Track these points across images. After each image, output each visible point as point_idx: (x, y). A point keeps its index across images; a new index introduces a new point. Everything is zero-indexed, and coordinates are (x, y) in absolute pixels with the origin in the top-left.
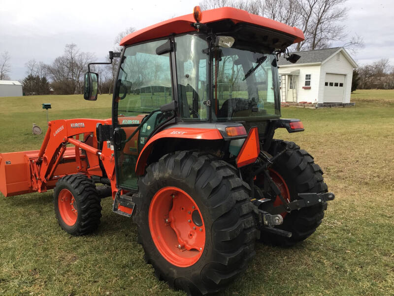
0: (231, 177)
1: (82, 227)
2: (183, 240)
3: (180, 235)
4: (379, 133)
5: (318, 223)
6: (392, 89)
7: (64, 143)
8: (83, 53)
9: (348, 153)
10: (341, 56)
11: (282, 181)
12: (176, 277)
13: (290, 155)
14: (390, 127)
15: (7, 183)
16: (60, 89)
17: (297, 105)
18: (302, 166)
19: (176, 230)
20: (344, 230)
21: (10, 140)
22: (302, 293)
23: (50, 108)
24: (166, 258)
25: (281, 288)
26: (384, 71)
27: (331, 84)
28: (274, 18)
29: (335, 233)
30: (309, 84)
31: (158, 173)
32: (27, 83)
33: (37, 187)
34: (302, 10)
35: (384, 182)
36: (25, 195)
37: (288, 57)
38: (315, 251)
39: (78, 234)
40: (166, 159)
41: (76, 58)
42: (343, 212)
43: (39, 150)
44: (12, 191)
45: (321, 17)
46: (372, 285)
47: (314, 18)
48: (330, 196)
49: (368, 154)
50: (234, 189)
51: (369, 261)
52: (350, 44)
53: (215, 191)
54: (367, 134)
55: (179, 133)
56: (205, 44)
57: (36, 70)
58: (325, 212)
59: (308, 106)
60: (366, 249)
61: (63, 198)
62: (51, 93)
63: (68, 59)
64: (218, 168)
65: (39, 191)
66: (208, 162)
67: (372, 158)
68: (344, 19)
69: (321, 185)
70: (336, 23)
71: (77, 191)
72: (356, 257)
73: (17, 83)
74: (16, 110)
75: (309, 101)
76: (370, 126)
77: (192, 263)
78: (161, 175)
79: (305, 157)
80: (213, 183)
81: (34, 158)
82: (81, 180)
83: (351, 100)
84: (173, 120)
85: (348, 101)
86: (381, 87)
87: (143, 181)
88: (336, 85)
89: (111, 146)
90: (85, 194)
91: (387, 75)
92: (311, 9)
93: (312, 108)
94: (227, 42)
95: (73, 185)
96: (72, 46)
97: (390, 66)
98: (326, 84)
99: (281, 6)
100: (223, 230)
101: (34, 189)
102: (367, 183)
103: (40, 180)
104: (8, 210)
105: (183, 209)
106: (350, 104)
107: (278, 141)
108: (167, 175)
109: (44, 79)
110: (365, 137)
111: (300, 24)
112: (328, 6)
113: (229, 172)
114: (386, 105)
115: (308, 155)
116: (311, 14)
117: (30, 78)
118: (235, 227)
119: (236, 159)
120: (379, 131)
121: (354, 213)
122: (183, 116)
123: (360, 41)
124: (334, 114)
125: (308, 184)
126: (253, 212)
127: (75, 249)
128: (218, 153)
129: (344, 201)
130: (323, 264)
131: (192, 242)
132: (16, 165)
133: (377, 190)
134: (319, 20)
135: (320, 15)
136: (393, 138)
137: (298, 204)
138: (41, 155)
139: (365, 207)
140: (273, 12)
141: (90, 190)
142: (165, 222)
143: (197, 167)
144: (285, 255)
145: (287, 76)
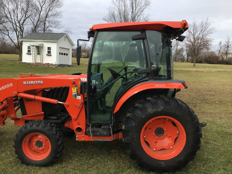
10: (66, 38)
17: (44, 65)
19: (148, 142)
27: (62, 54)
30: (50, 53)
31: (152, 109)
59: (51, 66)
75: (51, 63)
83: (72, 63)
84: (147, 78)
85: (70, 64)
88: (65, 54)
89: (77, 96)
92: (42, 8)
93: (54, 67)
105: (150, 129)
106: (72, 65)
112: (51, 8)
116: (41, 11)
134: (46, 15)
135: (47, 12)
145: (35, 47)
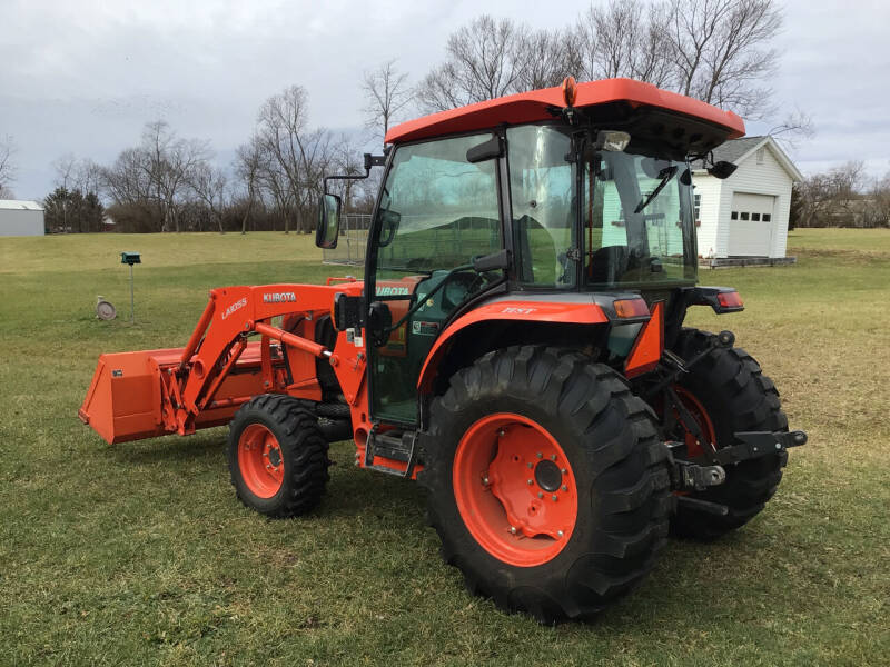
0: (624, 393)
1: (293, 499)
2: (517, 517)
3: (512, 510)
4: (856, 322)
5: (771, 491)
6: (871, 227)
7: (245, 333)
8: (184, 141)
9: (794, 364)
10: (766, 155)
11: (697, 407)
12: (512, 587)
13: (716, 356)
14: (878, 310)
15: (114, 416)
16: (130, 219)
18: (741, 379)
19: (503, 501)
20: (814, 511)
21: (49, 333)
22: (754, 618)
23: (139, 262)
24: (490, 551)
25: (713, 609)
26: (854, 188)
27: (745, 216)
28: (616, 70)
29: (798, 516)
30: (697, 216)
31: (477, 387)
32: (52, 205)
33: (175, 425)
34: (679, 54)
35: (876, 423)
36: (138, 442)
37: (711, 167)
38: (763, 548)
39: (283, 514)
40: (494, 361)
41: (168, 151)
42: (805, 479)
43: (184, 348)
44: (124, 432)
45: (720, 69)
46: (885, 604)
47: (704, 71)
48: (799, 438)
49: (837, 366)
50: (633, 417)
51: (872, 566)
52: (783, 128)
53: (598, 418)
54: (830, 325)
55: (520, 310)
56: (565, 143)
57: (76, 177)
58: (782, 469)
60: (864, 544)
61: (248, 443)
62: (108, 229)
63: (149, 154)
64: (600, 378)
65: (181, 431)
66: (580, 365)
67: (846, 375)
68: (770, 75)
69: (778, 415)
70: (754, 83)
71: (286, 427)
72: (847, 558)
73: (33, 206)
74: (42, 265)
76: (833, 308)
77: (548, 557)
78: (485, 391)
79: (745, 361)
80: (596, 404)
81: (173, 365)
82: (289, 406)
83: (787, 252)
84: (502, 287)
85: (779, 252)
86: (848, 223)
87: (443, 403)
88: (756, 217)
89: (356, 338)
90: (301, 434)
91: (862, 197)
92: (699, 53)
93: (704, 268)
94: (617, 143)
95: (275, 416)
96: (159, 126)
97: (866, 178)
98: (734, 216)
99: (631, 45)
100: (615, 492)
101: (168, 428)
102: (841, 426)
103: (184, 408)
104: (116, 470)
105: (517, 459)
106: (786, 259)
107: (689, 331)
108: (497, 391)
109: (92, 198)
110: (827, 332)
111: (673, 83)
112: (734, 46)
113: (620, 386)
114: (863, 262)
115: (750, 358)
116: (697, 63)
117: (61, 195)
118: (639, 487)
119: (626, 362)
120: (855, 317)
121: (828, 479)
122: (522, 280)
123: (805, 121)
124: (751, 281)
125: (752, 413)
126: (666, 462)
127: (286, 541)
128: (588, 350)
129: (804, 457)
130: (783, 570)
131: (537, 522)
132: (134, 378)
133: (864, 438)
134: (716, 77)
135: (718, 64)
136: (886, 334)
137: (734, 454)
138: (187, 359)
139: (848, 469)
140: (614, 57)
141: (309, 427)
142: (483, 483)
143: (561, 374)
144: (706, 556)
